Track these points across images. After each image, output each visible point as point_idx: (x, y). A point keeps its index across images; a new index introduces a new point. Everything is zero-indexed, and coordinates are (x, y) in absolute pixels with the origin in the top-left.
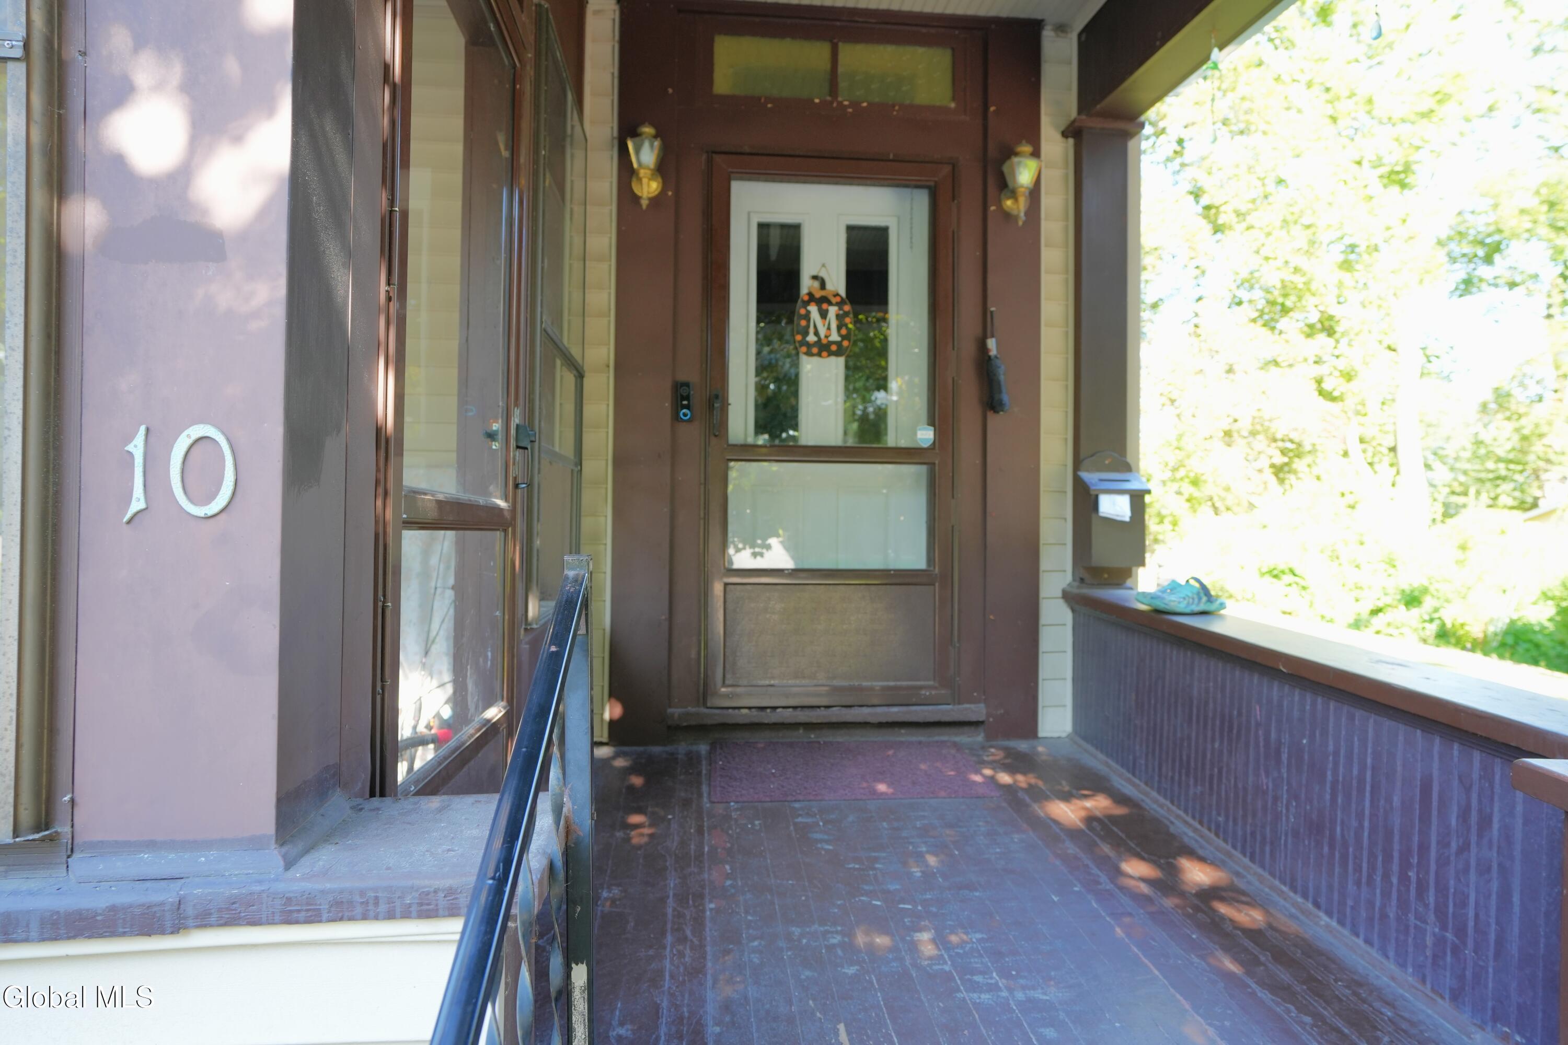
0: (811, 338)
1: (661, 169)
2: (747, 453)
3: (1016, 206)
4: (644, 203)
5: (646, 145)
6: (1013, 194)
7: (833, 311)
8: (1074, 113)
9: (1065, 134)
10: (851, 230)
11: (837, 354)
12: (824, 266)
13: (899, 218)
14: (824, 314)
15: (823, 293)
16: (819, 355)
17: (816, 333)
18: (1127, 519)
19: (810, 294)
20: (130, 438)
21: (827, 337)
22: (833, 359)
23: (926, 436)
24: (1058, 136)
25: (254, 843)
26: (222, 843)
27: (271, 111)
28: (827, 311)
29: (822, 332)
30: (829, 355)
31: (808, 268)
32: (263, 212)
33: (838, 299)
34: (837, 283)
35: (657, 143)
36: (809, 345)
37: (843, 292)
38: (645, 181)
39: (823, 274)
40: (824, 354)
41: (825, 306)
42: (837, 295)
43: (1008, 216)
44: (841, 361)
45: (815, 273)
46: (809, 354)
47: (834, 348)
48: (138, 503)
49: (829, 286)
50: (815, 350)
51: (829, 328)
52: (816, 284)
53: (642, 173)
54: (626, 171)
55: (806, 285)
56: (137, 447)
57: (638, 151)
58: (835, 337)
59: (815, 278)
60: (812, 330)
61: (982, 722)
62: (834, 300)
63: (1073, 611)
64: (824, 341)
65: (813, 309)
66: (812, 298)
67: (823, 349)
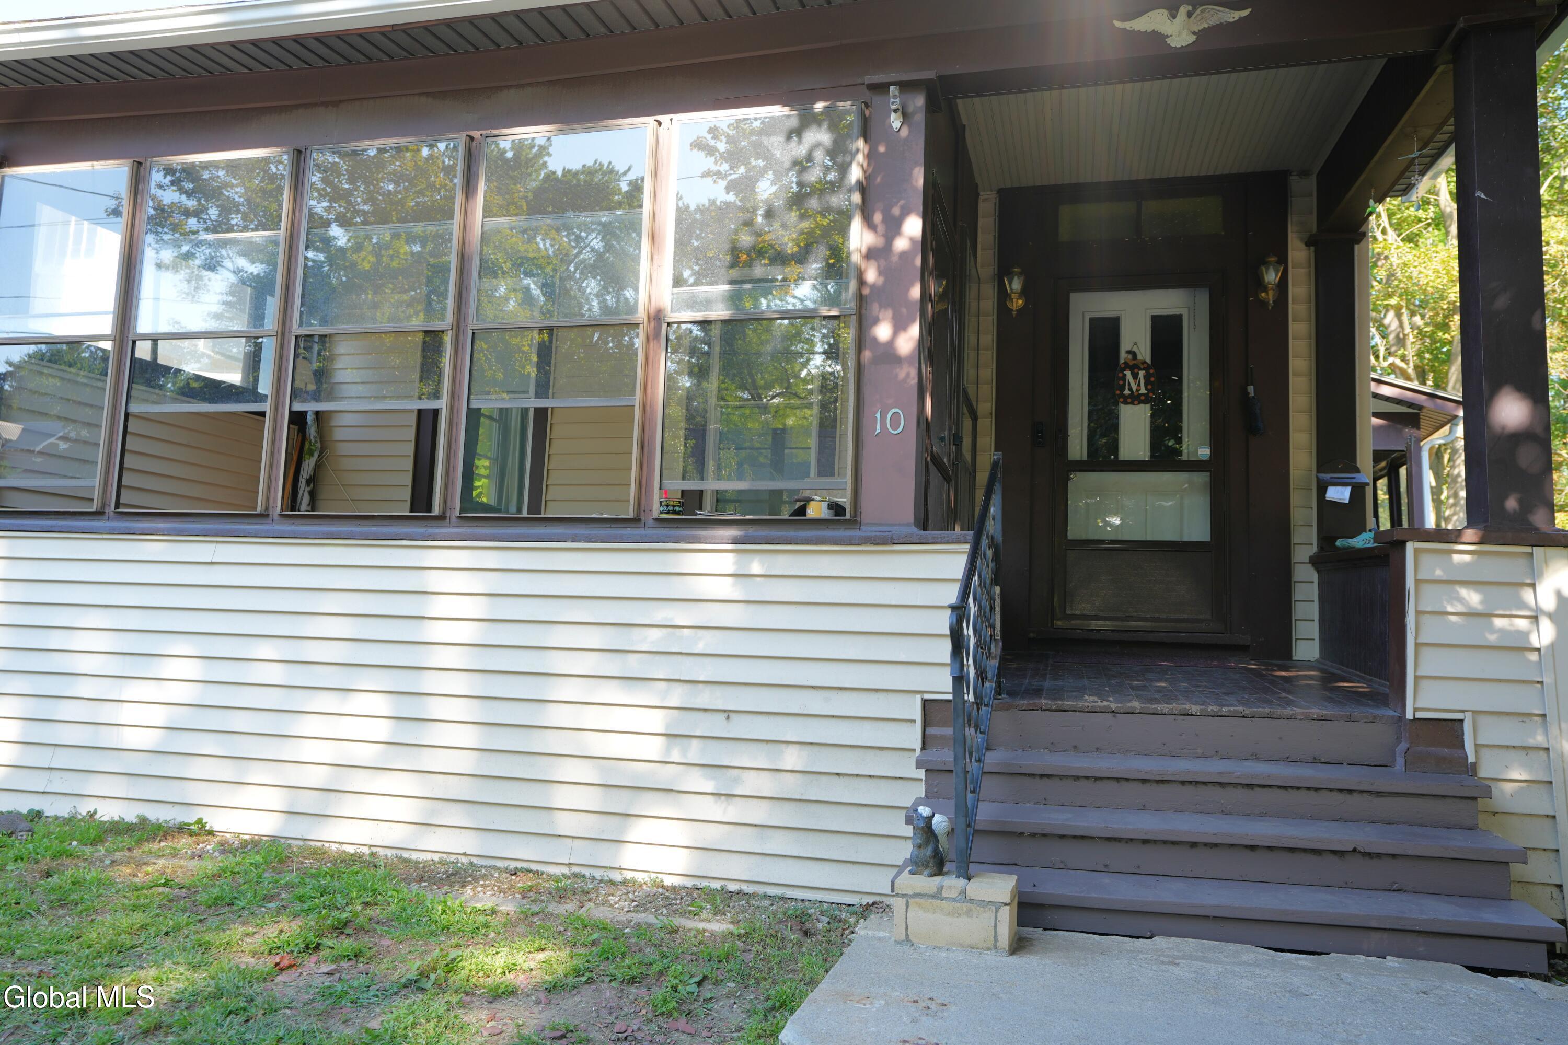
0: (1127, 392)
1: (1024, 293)
2: (1081, 466)
3: (1269, 296)
4: (1014, 313)
5: (1016, 278)
6: (1265, 289)
7: (1141, 374)
8: (1314, 230)
9: (1308, 244)
10: (1154, 319)
11: (1145, 402)
12: (1135, 344)
13: (1189, 308)
14: (1135, 376)
15: (1135, 362)
16: (1132, 403)
17: (1130, 389)
18: (1347, 501)
19: (1125, 363)
20: (876, 413)
21: (1137, 391)
22: (1142, 406)
23: (1204, 452)
24: (1303, 246)
25: (908, 525)
26: (900, 525)
27: (914, 321)
28: (1138, 374)
29: (1134, 388)
30: (1139, 403)
31: (1125, 345)
32: (913, 351)
33: (1145, 365)
34: (1145, 353)
35: (1022, 278)
36: (1125, 397)
37: (1148, 360)
38: (1015, 300)
39: (1135, 349)
40: (1136, 402)
41: (1136, 371)
42: (1144, 362)
43: (1264, 303)
44: (1148, 406)
45: (1129, 349)
46: (1126, 403)
47: (1143, 398)
48: (878, 431)
49: (1139, 357)
50: (1129, 400)
51: (1139, 385)
52: (1130, 357)
53: (1013, 296)
54: (1003, 295)
55: (1123, 356)
56: (878, 415)
57: (1010, 283)
58: (1143, 391)
59: (1128, 352)
60: (1127, 387)
61: (1248, 647)
62: (1142, 367)
63: (1318, 572)
64: (1136, 394)
65: (1128, 374)
66: (1127, 366)
67: (1135, 399)
